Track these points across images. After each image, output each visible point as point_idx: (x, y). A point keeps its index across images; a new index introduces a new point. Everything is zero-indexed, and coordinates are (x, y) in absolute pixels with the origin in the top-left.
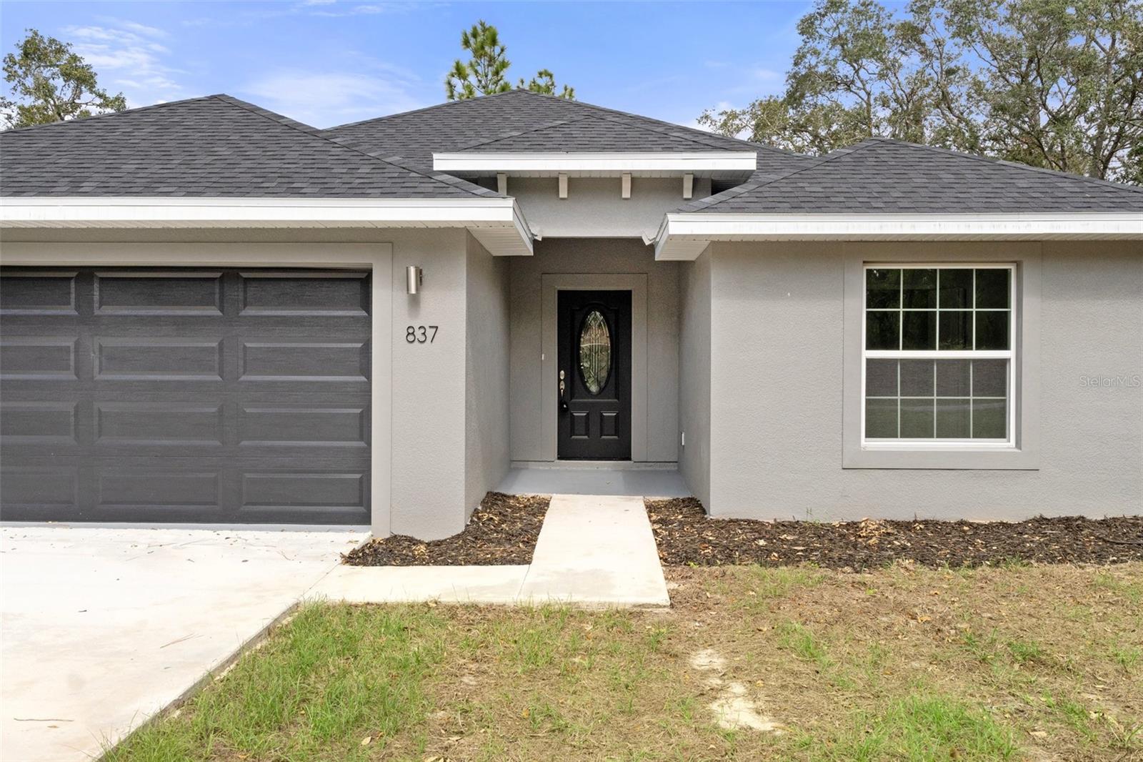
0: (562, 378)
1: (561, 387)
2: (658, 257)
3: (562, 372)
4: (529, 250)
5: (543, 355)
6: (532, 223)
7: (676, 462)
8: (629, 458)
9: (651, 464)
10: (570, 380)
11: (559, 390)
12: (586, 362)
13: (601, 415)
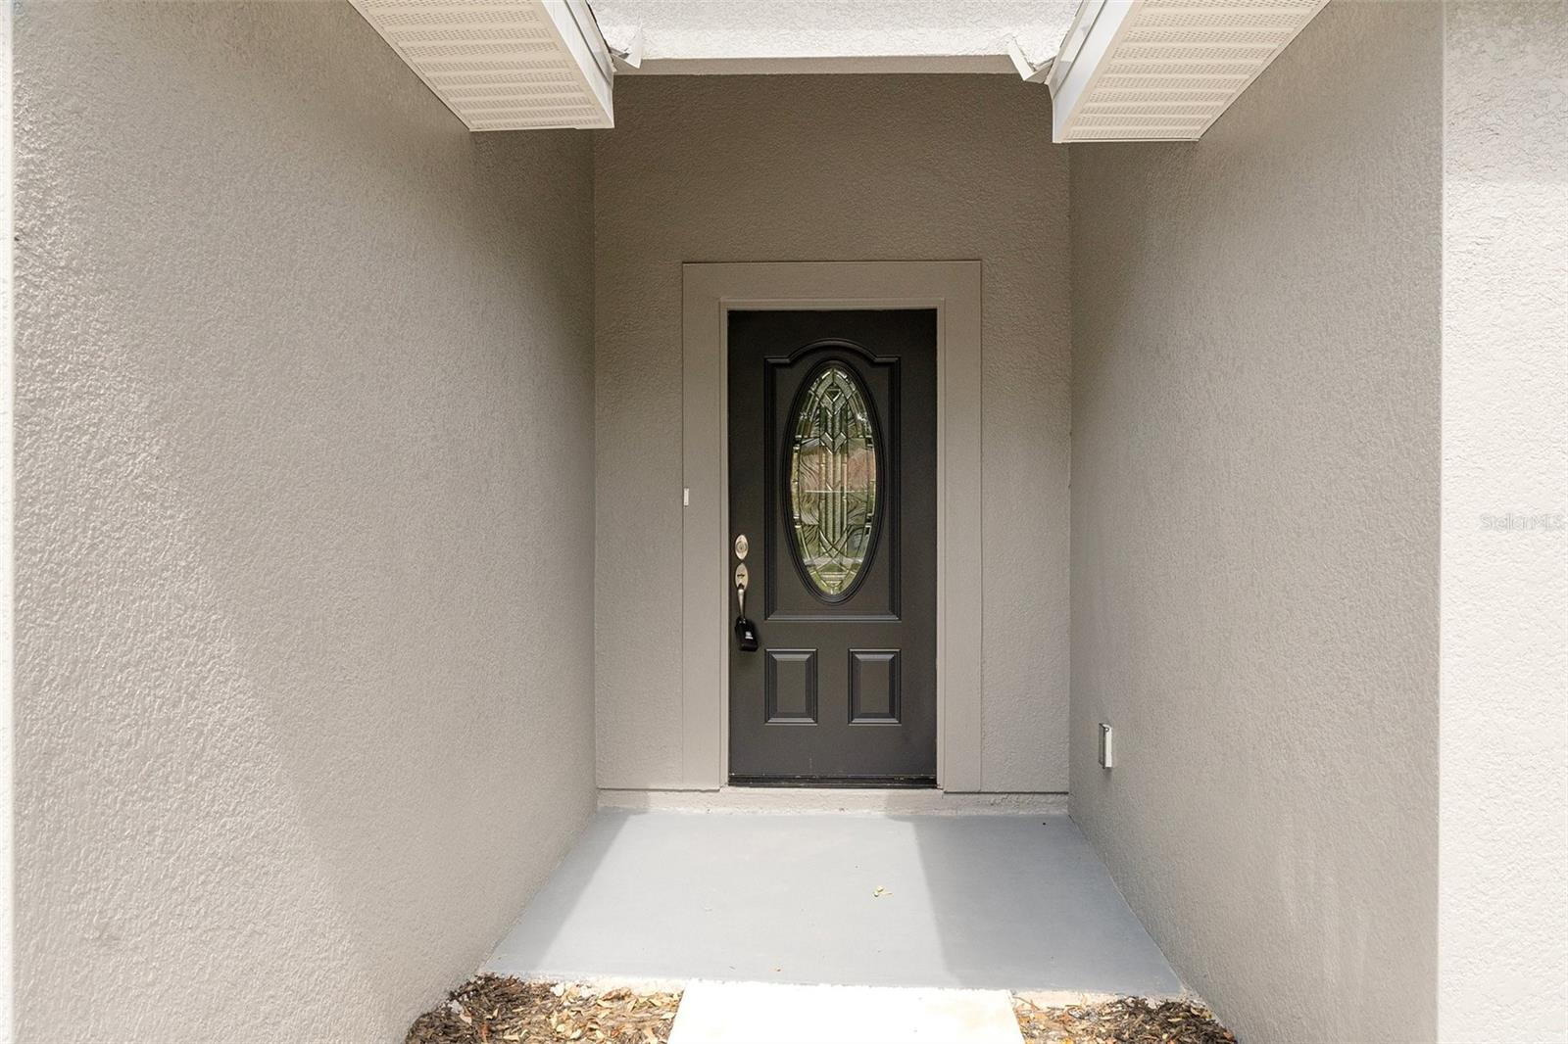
0: (741, 555)
1: (739, 580)
2: (1063, 132)
3: (742, 539)
4: (599, 112)
5: (686, 492)
6: (607, 10)
7: (1066, 793)
8: (930, 782)
9: (992, 798)
10: (765, 562)
11: (733, 588)
12: (810, 511)
13: (851, 657)
